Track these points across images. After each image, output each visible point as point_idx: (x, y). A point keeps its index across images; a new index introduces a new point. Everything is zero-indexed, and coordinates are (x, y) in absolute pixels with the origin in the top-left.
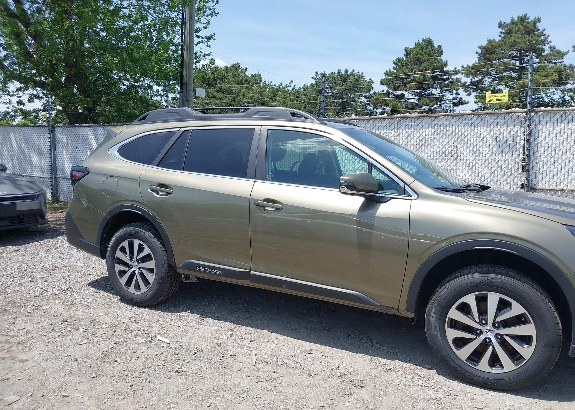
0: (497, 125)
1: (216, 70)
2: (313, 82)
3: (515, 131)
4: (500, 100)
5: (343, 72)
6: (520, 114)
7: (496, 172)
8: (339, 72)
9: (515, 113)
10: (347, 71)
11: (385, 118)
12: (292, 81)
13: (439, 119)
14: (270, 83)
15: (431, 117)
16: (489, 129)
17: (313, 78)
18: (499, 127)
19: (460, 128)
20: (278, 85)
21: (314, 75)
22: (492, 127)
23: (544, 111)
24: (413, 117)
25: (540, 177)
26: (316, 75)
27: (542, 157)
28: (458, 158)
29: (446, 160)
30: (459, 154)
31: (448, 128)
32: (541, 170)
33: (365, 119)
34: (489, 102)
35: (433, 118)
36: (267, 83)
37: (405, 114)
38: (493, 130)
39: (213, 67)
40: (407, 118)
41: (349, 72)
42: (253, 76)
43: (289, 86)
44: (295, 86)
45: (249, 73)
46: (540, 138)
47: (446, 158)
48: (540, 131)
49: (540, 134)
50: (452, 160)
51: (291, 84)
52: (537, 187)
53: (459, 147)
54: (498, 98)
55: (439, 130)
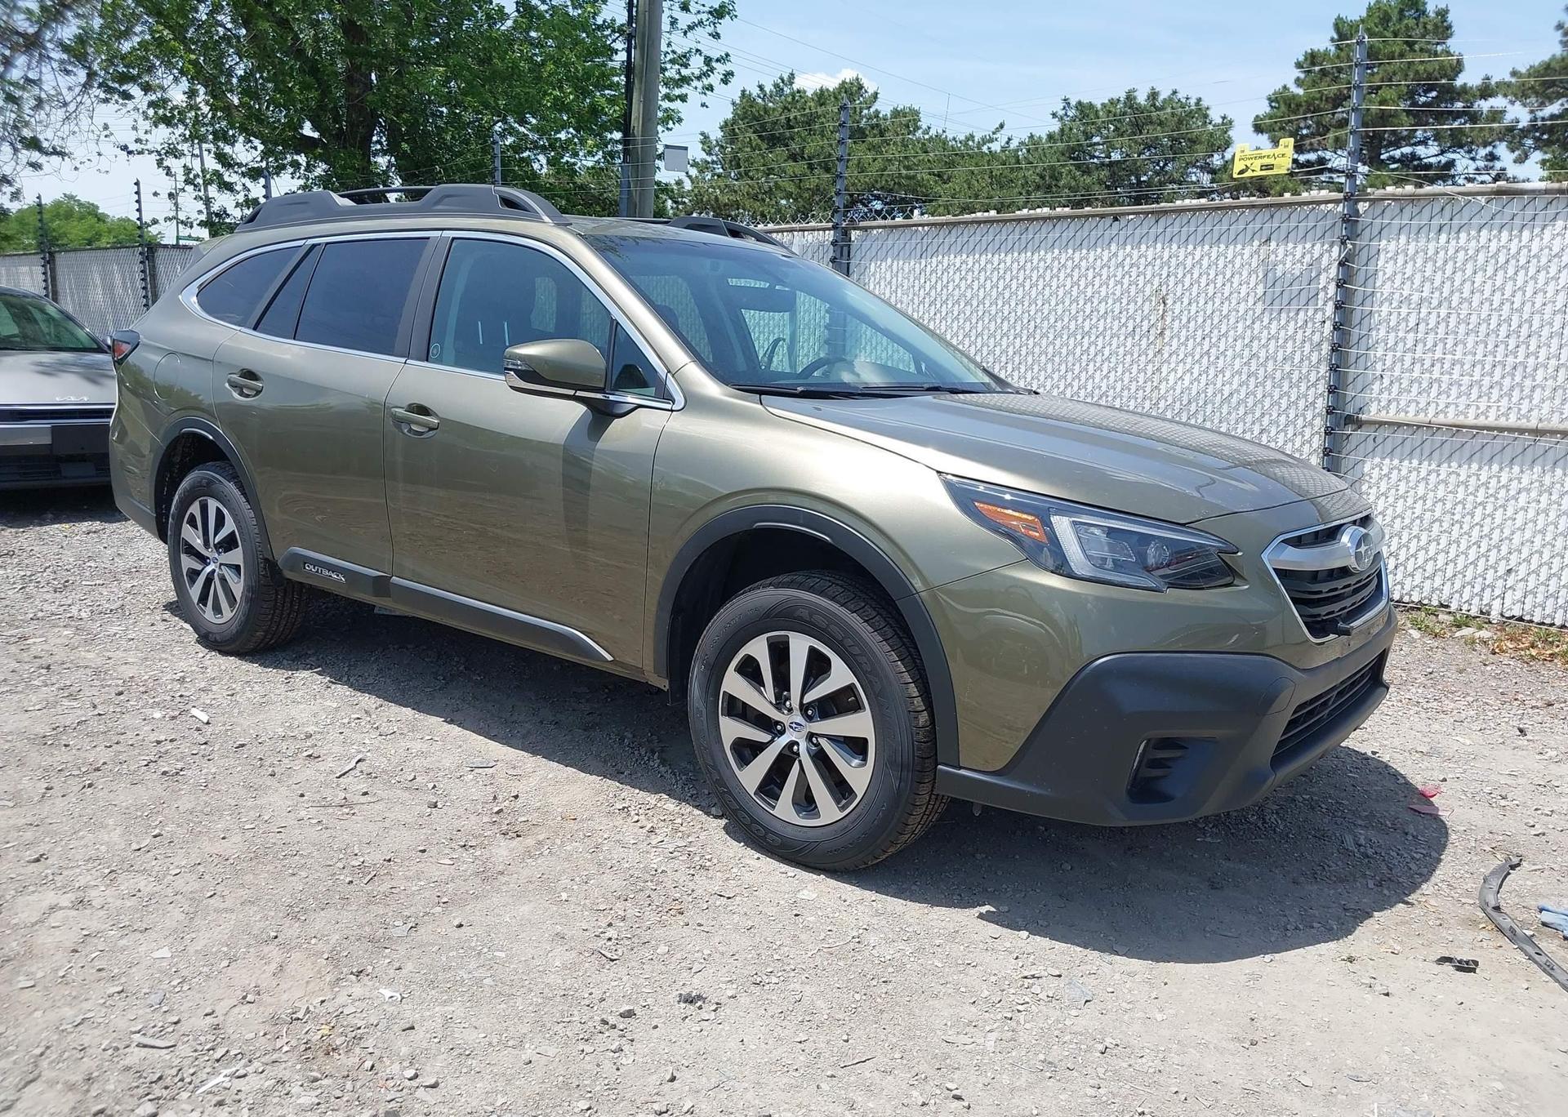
0: (1269, 239)
1: (793, 98)
2: (1055, 126)
3: (1316, 255)
4: (1270, 167)
5: (1141, 98)
6: (1330, 206)
7: (1261, 372)
8: (1130, 97)
9: (1319, 203)
10: (1153, 95)
11: (991, 222)
12: (1002, 126)
13: (1123, 221)
14: (940, 131)
15: (1102, 216)
16: (1247, 251)
17: (1054, 115)
18: (1273, 244)
19: (1174, 246)
20: (962, 138)
21: (1058, 107)
22: (1256, 243)
23: (1395, 198)
24: (1059, 218)
25: (1376, 387)
26: (1064, 108)
27: (1382, 333)
28: (1167, 333)
29: (1137, 337)
30: (1169, 319)
31: (1143, 247)
32: (1379, 366)
33: (942, 225)
34: (1241, 172)
35: (1109, 220)
36: (933, 132)
37: (1039, 210)
38: (1257, 252)
39: (787, 90)
40: (1045, 219)
41: (1161, 98)
42: (896, 113)
43: (991, 141)
44: (1009, 139)
45: (884, 107)
46: (1380, 274)
47: (1138, 330)
48: (1382, 256)
49: (1380, 263)
50: (1152, 338)
51: (998, 135)
52: (1364, 417)
53: (1170, 302)
54: (1266, 161)
55: (1121, 253)
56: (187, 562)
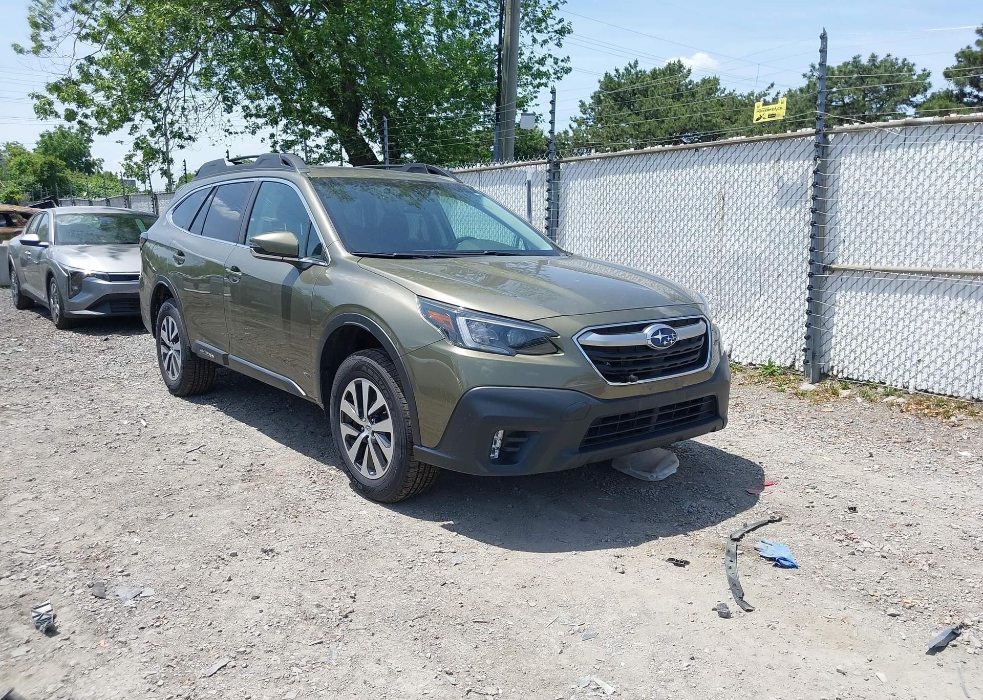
0: (779, 159)
1: (637, 76)
3: (805, 168)
4: (773, 116)
5: (865, 61)
7: (777, 240)
8: (856, 60)
9: (806, 136)
10: (873, 58)
12: (772, 85)
13: (701, 152)
14: (732, 91)
15: (689, 149)
16: (768, 167)
17: (805, 76)
18: (782, 162)
19: (728, 165)
20: (746, 94)
21: (807, 70)
22: (772, 162)
23: (849, 131)
24: (666, 151)
25: (841, 247)
26: (811, 71)
27: (844, 213)
28: (725, 217)
29: (709, 221)
30: (726, 209)
31: (711, 166)
32: (842, 235)
33: (605, 158)
34: (758, 119)
35: (692, 151)
36: (727, 92)
38: (773, 167)
39: (633, 71)
41: (879, 60)
42: (704, 81)
43: (765, 95)
45: (696, 78)
46: (842, 178)
47: (709, 217)
48: (842, 166)
49: (841, 171)
50: (717, 221)
51: (770, 91)
52: (834, 266)
53: (726, 199)
54: (771, 112)
55: (699, 171)
56: (163, 350)
